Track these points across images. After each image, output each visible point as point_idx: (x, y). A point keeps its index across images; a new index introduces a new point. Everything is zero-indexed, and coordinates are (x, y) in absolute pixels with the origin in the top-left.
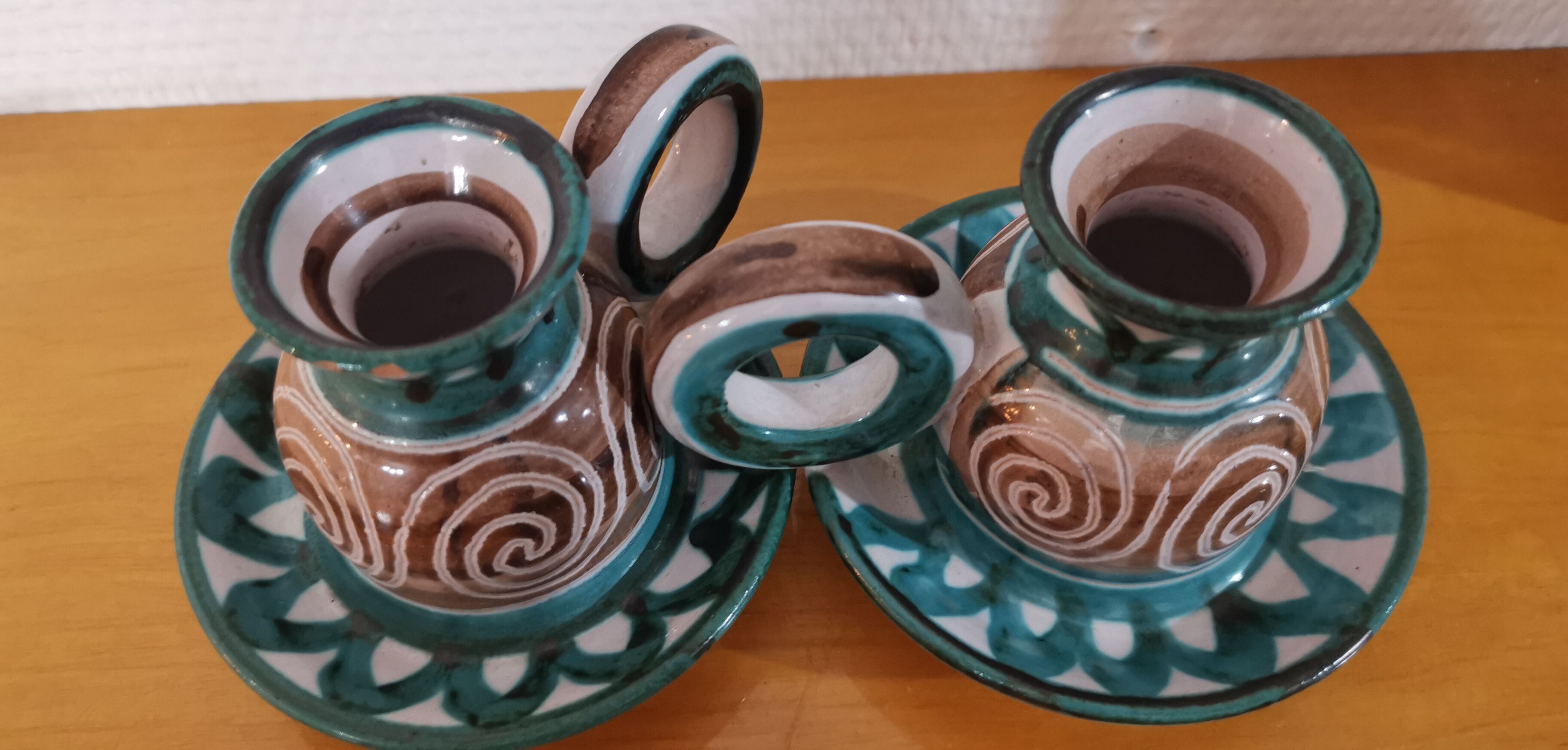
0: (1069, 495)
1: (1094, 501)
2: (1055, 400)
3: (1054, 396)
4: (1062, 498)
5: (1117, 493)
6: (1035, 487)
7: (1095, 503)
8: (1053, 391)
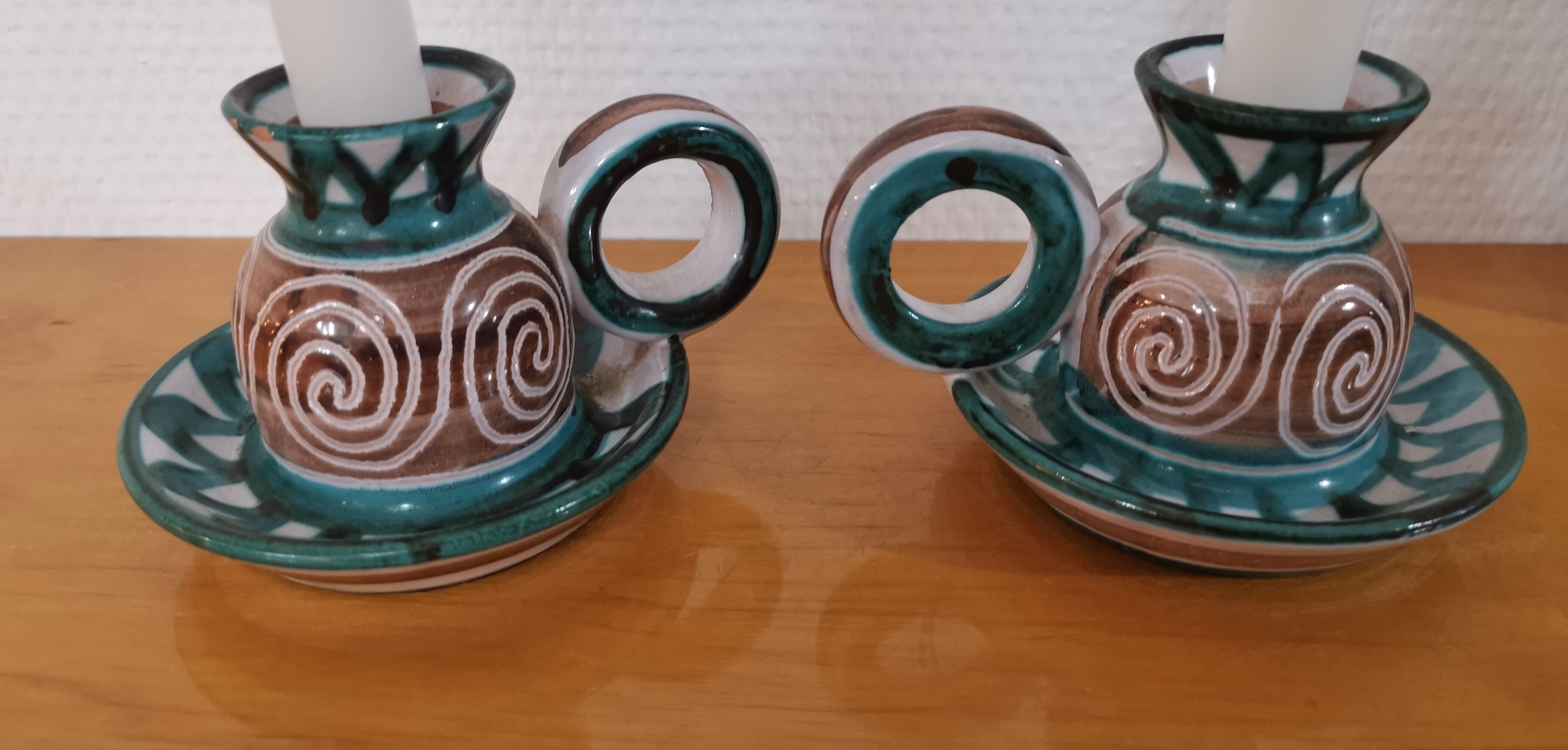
0: (1191, 335)
1: (1214, 336)
2: (1174, 251)
3: (1171, 248)
4: (1185, 341)
5: (1234, 323)
6: (1161, 338)
7: (1215, 339)
8: (1171, 244)
